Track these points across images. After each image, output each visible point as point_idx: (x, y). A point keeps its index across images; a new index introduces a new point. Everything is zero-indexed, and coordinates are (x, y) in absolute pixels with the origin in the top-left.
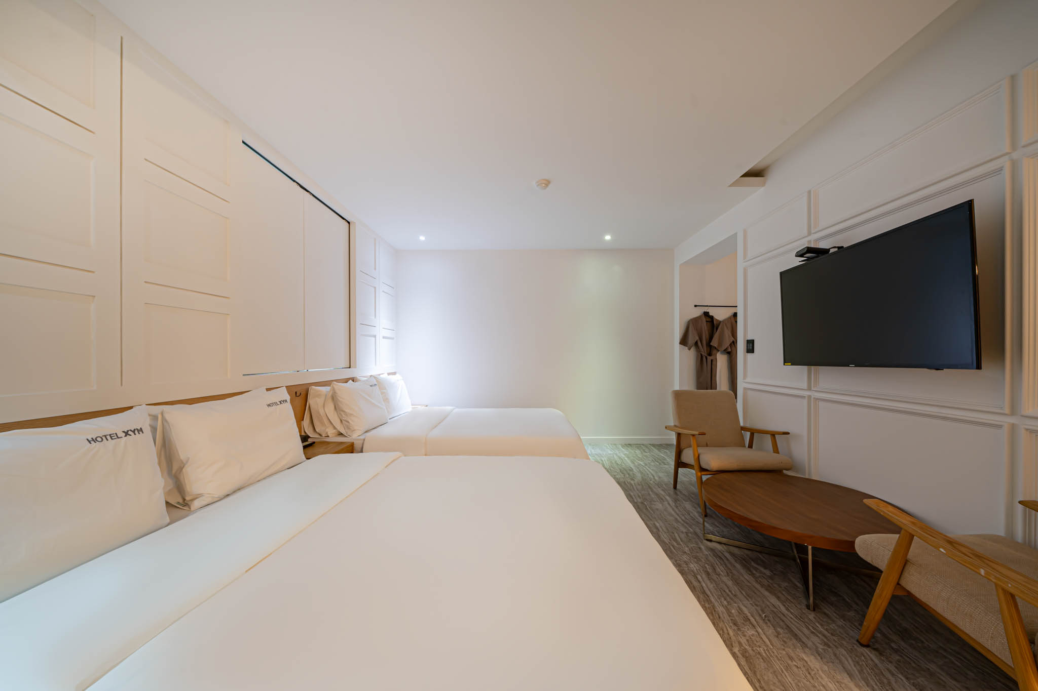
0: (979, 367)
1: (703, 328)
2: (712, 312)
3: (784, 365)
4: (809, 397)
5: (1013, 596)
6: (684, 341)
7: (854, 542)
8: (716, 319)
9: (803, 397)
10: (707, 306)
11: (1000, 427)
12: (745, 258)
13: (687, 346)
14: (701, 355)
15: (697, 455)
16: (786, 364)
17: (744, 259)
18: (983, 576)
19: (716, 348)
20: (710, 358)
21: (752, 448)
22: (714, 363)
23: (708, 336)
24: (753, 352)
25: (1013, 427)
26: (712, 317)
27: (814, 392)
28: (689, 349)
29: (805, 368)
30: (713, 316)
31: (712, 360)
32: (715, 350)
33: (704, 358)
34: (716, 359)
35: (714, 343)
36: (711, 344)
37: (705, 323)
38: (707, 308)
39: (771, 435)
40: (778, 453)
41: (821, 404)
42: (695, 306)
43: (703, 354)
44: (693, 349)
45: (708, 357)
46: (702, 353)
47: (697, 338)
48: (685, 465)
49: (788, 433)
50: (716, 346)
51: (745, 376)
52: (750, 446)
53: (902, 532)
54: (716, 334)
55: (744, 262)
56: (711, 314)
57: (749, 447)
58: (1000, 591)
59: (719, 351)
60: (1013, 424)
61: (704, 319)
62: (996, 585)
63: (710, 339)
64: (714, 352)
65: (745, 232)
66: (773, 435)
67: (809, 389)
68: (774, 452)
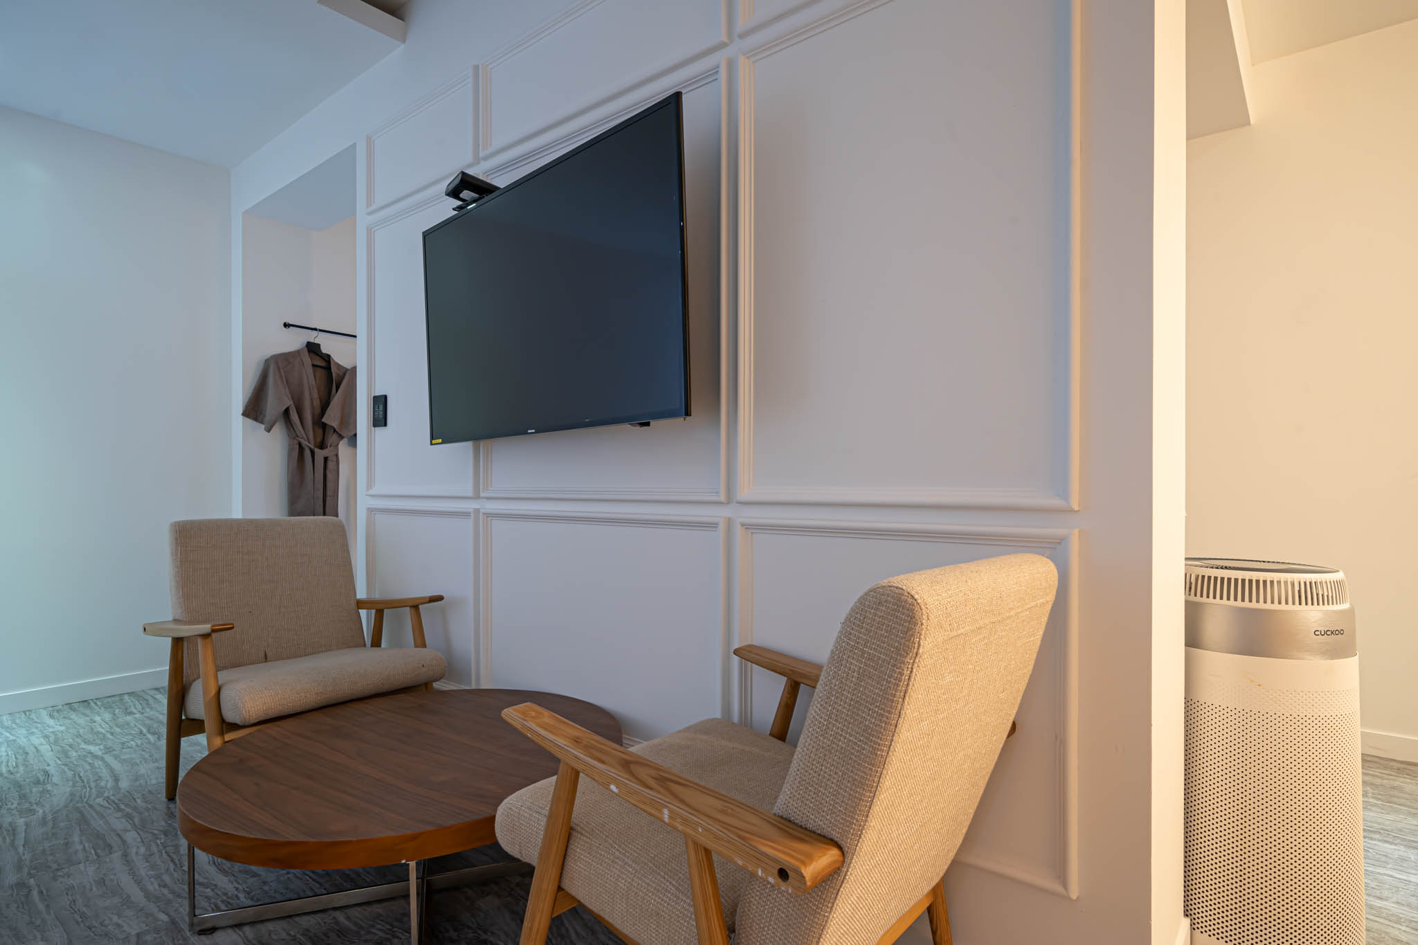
0: (688, 413)
1: (305, 381)
2: (328, 345)
3: (431, 444)
4: (477, 511)
5: (708, 852)
6: (254, 410)
7: (492, 819)
8: (339, 365)
9: (465, 514)
10: (315, 329)
11: (714, 526)
12: (369, 204)
13: (262, 422)
14: (300, 445)
15: (213, 692)
16: (434, 442)
17: (368, 207)
18: (665, 823)
19: (335, 430)
20: (320, 454)
21: (380, 646)
22: (331, 465)
23: (317, 403)
24: (385, 425)
25: (729, 522)
26: (327, 358)
27: (484, 500)
28: (269, 430)
29: (468, 445)
30: (329, 356)
31: (326, 459)
32: (335, 436)
33: (307, 453)
34: (337, 455)
35: (331, 418)
36: (324, 420)
37: (310, 370)
38: (315, 333)
39: (411, 607)
40: (424, 646)
41: (497, 525)
42: (286, 325)
43: (305, 443)
44: (279, 432)
45: (317, 450)
46: (302, 440)
47: (288, 402)
48: (197, 726)
49: (440, 598)
50: (335, 424)
51: (370, 483)
52: (376, 643)
53: (561, 768)
54: (336, 397)
55: (370, 214)
56: (324, 350)
57: (372, 646)
58: (690, 843)
59: (341, 437)
60: (729, 519)
61: (307, 360)
62: (686, 835)
63: (322, 409)
64: (332, 439)
65: (369, 141)
66: (415, 606)
67: (477, 496)
68: (416, 646)
